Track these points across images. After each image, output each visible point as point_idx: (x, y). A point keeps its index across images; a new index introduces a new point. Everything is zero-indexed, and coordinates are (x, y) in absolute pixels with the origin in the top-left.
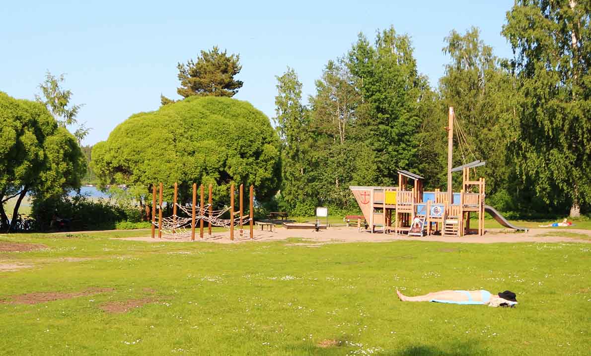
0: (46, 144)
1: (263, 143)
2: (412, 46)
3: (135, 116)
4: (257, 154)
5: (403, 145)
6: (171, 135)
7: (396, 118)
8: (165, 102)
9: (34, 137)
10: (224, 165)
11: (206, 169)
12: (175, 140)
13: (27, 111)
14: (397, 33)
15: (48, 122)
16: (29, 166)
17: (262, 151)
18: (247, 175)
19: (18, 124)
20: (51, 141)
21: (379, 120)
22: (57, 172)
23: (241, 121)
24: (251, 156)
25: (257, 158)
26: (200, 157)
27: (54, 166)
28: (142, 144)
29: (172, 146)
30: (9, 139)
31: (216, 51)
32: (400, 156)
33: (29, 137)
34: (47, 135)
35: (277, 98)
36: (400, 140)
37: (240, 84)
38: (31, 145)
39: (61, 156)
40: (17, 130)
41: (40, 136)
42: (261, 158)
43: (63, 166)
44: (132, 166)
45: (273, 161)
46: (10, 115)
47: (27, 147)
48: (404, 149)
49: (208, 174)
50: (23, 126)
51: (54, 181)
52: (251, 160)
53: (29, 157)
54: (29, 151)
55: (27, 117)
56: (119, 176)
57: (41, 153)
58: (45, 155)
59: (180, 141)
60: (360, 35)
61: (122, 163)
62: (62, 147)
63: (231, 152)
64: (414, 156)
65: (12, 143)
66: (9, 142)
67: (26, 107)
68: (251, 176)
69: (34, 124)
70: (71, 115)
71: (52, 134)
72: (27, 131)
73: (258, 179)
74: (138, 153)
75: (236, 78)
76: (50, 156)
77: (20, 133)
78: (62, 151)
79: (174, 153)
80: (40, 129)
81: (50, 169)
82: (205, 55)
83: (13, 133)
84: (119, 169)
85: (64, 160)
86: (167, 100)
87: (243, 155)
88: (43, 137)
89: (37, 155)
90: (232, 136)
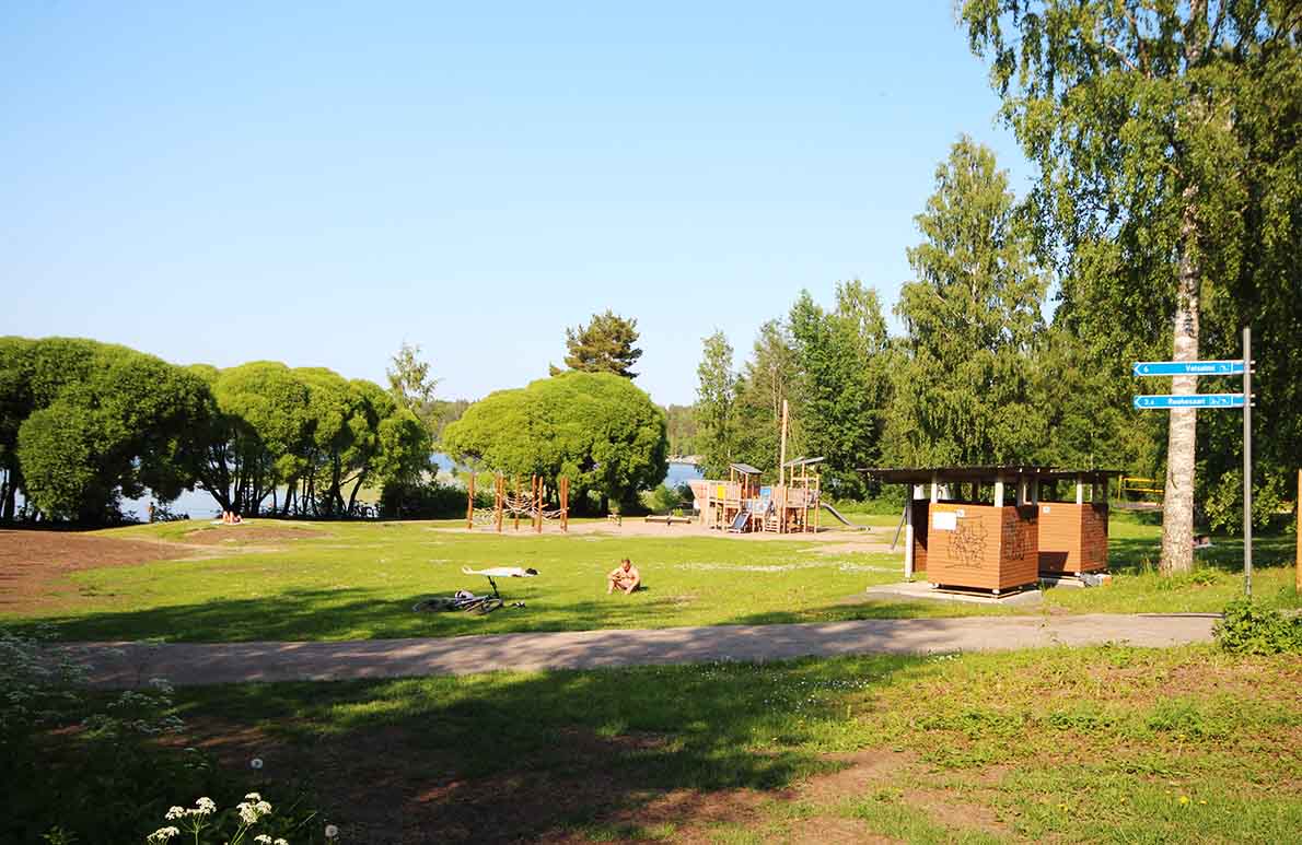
0: (379, 428)
1: (638, 426)
2: (880, 303)
3: (496, 394)
4: (631, 438)
5: (848, 425)
6: (527, 418)
7: (841, 392)
8: (554, 372)
9: (365, 421)
10: (589, 451)
11: (567, 455)
12: (531, 423)
13: (359, 393)
14: (863, 285)
15: (384, 405)
16: (357, 452)
17: (637, 434)
18: (618, 462)
19: (347, 408)
20: (386, 425)
21: (820, 395)
22: (390, 457)
23: (614, 401)
24: (623, 440)
25: (631, 443)
26: (560, 442)
27: (386, 450)
28: (493, 426)
29: (526, 430)
30: (334, 424)
31: (609, 315)
32: (844, 438)
33: (358, 422)
34: (383, 417)
35: (701, 365)
36: (845, 419)
37: (638, 353)
38: (360, 429)
39: (396, 440)
40: (344, 414)
41: (373, 420)
42: (636, 442)
43: (398, 451)
44: (482, 450)
45: (649, 446)
46: (339, 398)
47: (355, 431)
48: (849, 429)
49: (569, 460)
50: (353, 410)
51: (386, 466)
52: (623, 444)
53: (356, 443)
54: (357, 436)
55: (358, 399)
56: (469, 460)
57: (372, 438)
58: (377, 440)
59: (537, 424)
60: (804, 292)
61: (472, 447)
62: (398, 431)
63: (598, 436)
64: (861, 437)
65: (336, 428)
66: (333, 427)
67: (358, 388)
68: (623, 463)
69: (366, 406)
70: (428, 390)
71: (388, 416)
72: (356, 415)
73: (631, 466)
74: (488, 436)
75: (633, 346)
76: (383, 441)
77: (347, 417)
78: (397, 435)
79: (528, 437)
80: (374, 412)
81: (381, 454)
82: (598, 319)
83: (338, 418)
84: (469, 453)
85: (400, 445)
86: (556, 369)
87: (613, 440)
88: (378, 419)
89: (366, 440)
90: (600, 417)
